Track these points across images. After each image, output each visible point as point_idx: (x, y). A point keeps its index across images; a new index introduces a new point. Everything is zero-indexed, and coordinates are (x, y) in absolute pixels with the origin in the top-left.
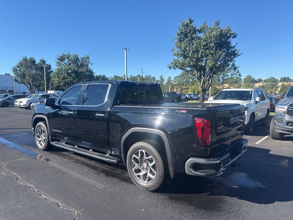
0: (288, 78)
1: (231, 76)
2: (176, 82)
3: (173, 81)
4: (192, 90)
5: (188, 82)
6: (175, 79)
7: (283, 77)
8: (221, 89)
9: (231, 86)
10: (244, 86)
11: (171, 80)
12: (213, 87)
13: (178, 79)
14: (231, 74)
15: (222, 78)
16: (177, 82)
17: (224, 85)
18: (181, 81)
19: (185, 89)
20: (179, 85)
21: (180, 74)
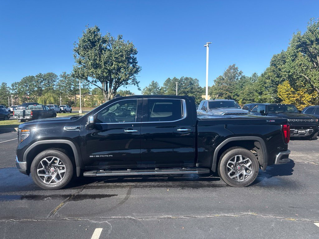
0: (129, 91)
1: (84, 87)
2: (14, 90)
3: (11, 89)
4: (42, 101)
5: (32, 91)
6: (13, 86)
7: (125, 90)
8: (73, 100)
9: (84, 97)
10: (97, 98)
11: (7, 88)
12: (65, 98)
13: (17, 86)
14: (83, 85)
15: (73, 88)
16: (16, 90)
17: (76, 96)
18: (22, 89)
19: (29, 99)
20: (19, 93)
21: (21, 81)
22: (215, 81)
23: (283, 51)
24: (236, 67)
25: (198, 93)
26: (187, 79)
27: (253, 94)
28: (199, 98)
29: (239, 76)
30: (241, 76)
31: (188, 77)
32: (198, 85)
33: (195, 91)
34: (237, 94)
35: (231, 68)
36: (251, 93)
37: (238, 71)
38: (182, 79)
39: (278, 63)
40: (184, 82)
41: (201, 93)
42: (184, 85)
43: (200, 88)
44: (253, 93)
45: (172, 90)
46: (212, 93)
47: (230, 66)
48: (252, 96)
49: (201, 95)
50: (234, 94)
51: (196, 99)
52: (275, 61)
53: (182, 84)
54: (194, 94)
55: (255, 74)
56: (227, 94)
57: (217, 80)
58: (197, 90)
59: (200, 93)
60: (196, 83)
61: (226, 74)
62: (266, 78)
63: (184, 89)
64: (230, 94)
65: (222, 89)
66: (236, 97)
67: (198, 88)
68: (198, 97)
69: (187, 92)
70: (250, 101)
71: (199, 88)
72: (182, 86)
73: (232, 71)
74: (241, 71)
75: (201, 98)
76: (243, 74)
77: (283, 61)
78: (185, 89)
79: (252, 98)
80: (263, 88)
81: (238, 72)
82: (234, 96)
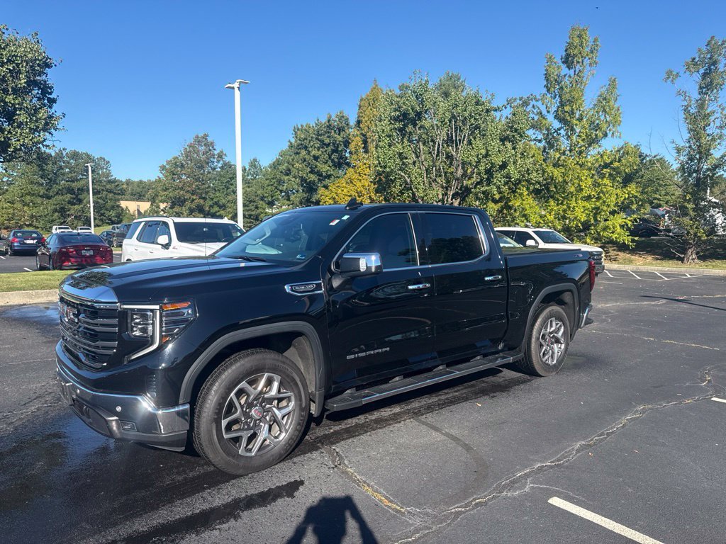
22: (163, 168)
23: (318, 120)
24: (209, 139)
25: (111, 195)
26: (75, 155)
27: (255, 204)
28: (113, 208)
29: (218, 161)
30: (221, 162)
31: (80, 150)
32: (109, 175)
33: (102, 188)
34: (219, 201)
35: (199, 140)
36: (251, 202)
37: (215, 150)
38: (62, 154)
39: (312, 144)
40: (68, 163)
41: (119, 194)
42: (67, 170)
43: (114, 181)
44: (254, 202)
45: (32, 183)
46: (157, 196)
47: (197, 137)
48: (253, 208)
49: (119, 200)
50: (211, 203)
51: (107, 210)
52: (306, 139)
53: (61, 168)
54: (99, 196)
55: (255, 160)
56: (193, 200)
57: (167, 167)
58: (108, 187)
59: (115, 194)
60: (102, 168)
61: (187, 155)
62: (281, 172)
63: (69, 183)
64: (202, 202)
65: (182, 189)
66: (216, 208)
67: (110, 182)
68: (110, 204)
69: (78, 189)
70: (250, 218)
71: (112, 183)
72: (63, 174)
73: (202, 148)
74: (222, 152)
75: (118, 206)
76: (227, 159)
77: (320, 141)
78: (73, 181)
79: (253, 213)
80: (276, 192)
81: (216, 152)
82: (211, 206)
